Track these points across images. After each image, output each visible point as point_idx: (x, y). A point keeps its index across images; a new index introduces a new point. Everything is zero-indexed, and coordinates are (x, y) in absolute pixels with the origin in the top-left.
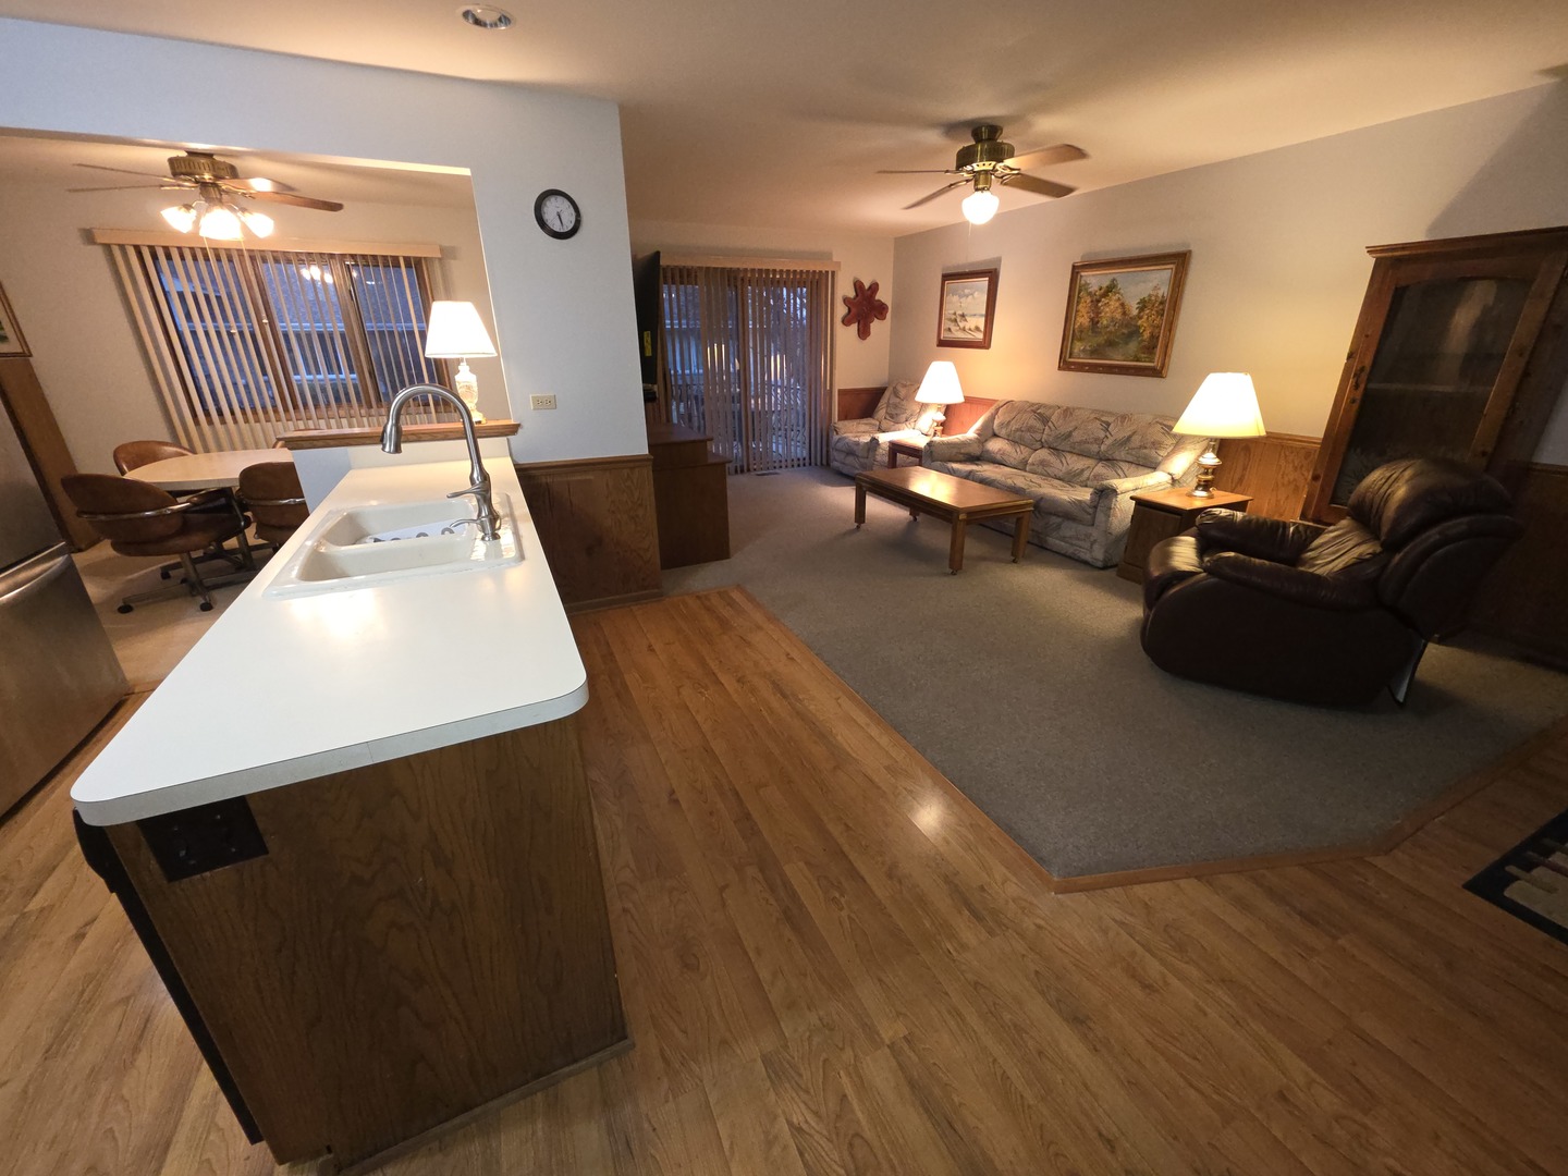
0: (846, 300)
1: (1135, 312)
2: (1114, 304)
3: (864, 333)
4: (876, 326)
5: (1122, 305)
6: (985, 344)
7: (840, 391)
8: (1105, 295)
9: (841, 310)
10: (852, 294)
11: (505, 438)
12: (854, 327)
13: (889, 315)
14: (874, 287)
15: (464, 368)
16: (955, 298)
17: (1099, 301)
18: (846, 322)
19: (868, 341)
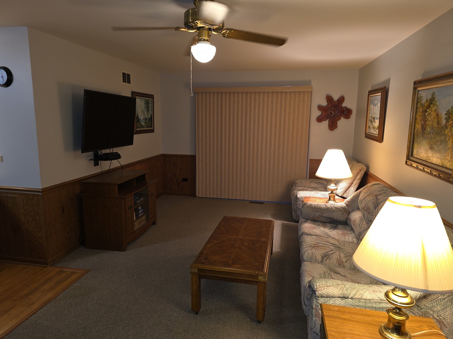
0: (320, 108)
1: (444, 122)
2: (434, 114)
3: (333, 126)
4: (342, 122)
5: (437, 115)
6: (380, 139)
8: (429, 107)
9: (316, 113)
10: (324, 103)
12: (326, 123)
13: (353, 116)
14: (342, 99)
16: (372, 106)
17: (426, 111)
18: (319, 120)
19: (336, 131)
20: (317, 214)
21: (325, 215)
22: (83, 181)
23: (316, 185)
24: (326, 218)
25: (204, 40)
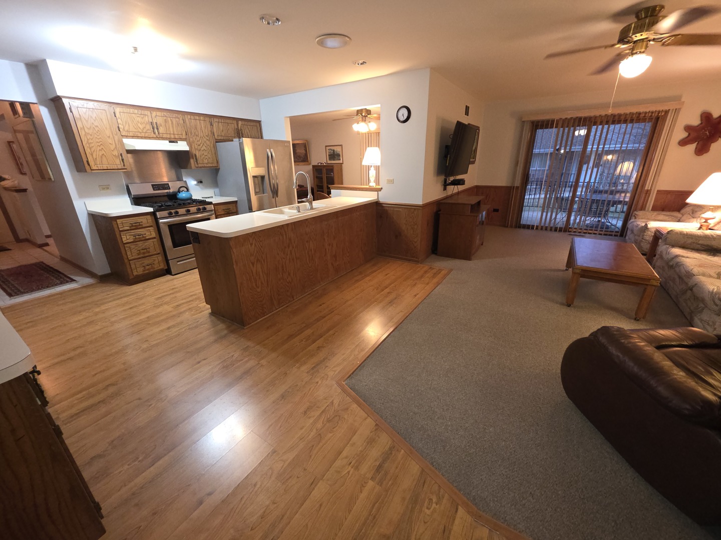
0: (688, 128)
3: (702, 150)
7: (658, 191)
9: (682, 134)
10: (696, 122)
11: (377, 192)
12: (692, 147)
15: (372, 169)
18: (683, 143)
19: (705, 156)
20: (690, 241)
21: (700, 242)
22: (441, 202)
23: (667, 218)
24: (702, 245)
25: (640, 52)
